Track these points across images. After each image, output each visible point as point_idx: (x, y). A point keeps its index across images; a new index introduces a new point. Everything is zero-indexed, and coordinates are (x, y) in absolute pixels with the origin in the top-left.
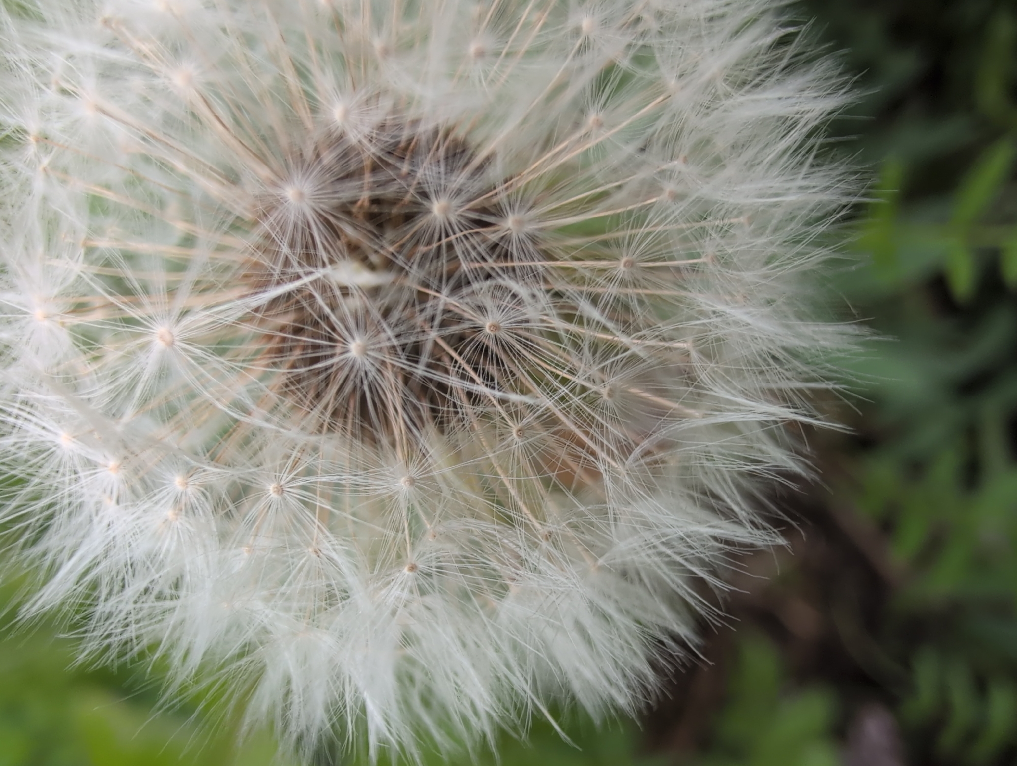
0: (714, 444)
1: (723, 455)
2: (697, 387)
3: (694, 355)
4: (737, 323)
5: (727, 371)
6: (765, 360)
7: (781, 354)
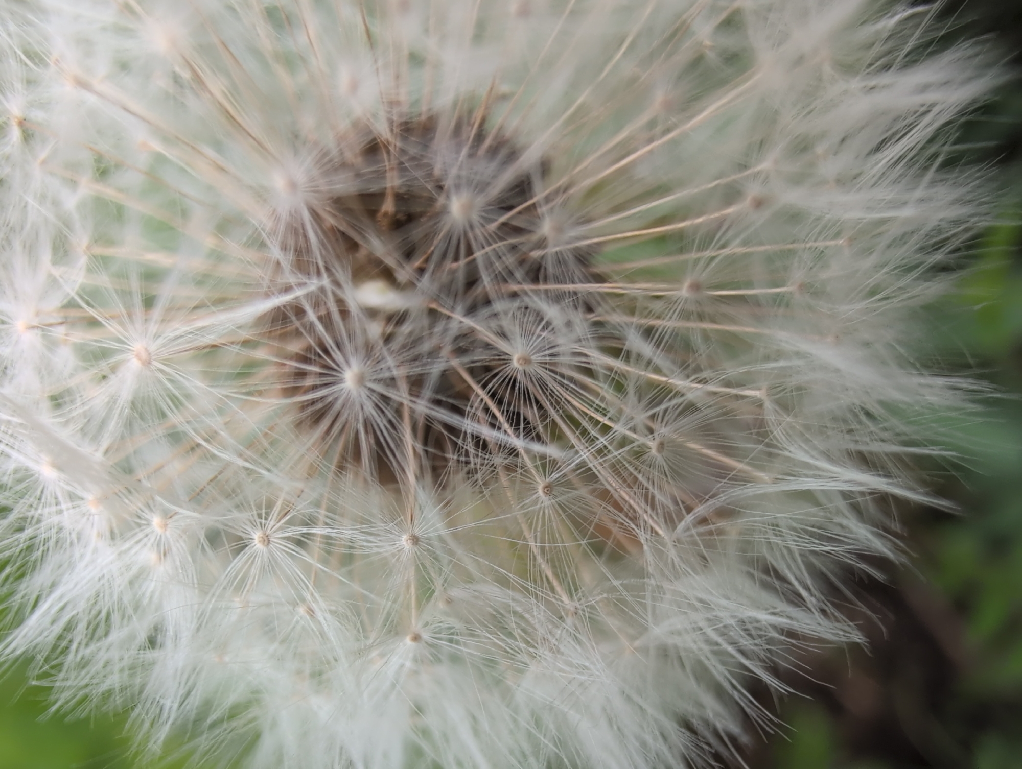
0: (785, 515)
1: (794, 530)
2: (768, 445)
3: (768, 405)
4: (825, 368)
5: (807, 427)
6: (856, 416)
7: (876, 410)
